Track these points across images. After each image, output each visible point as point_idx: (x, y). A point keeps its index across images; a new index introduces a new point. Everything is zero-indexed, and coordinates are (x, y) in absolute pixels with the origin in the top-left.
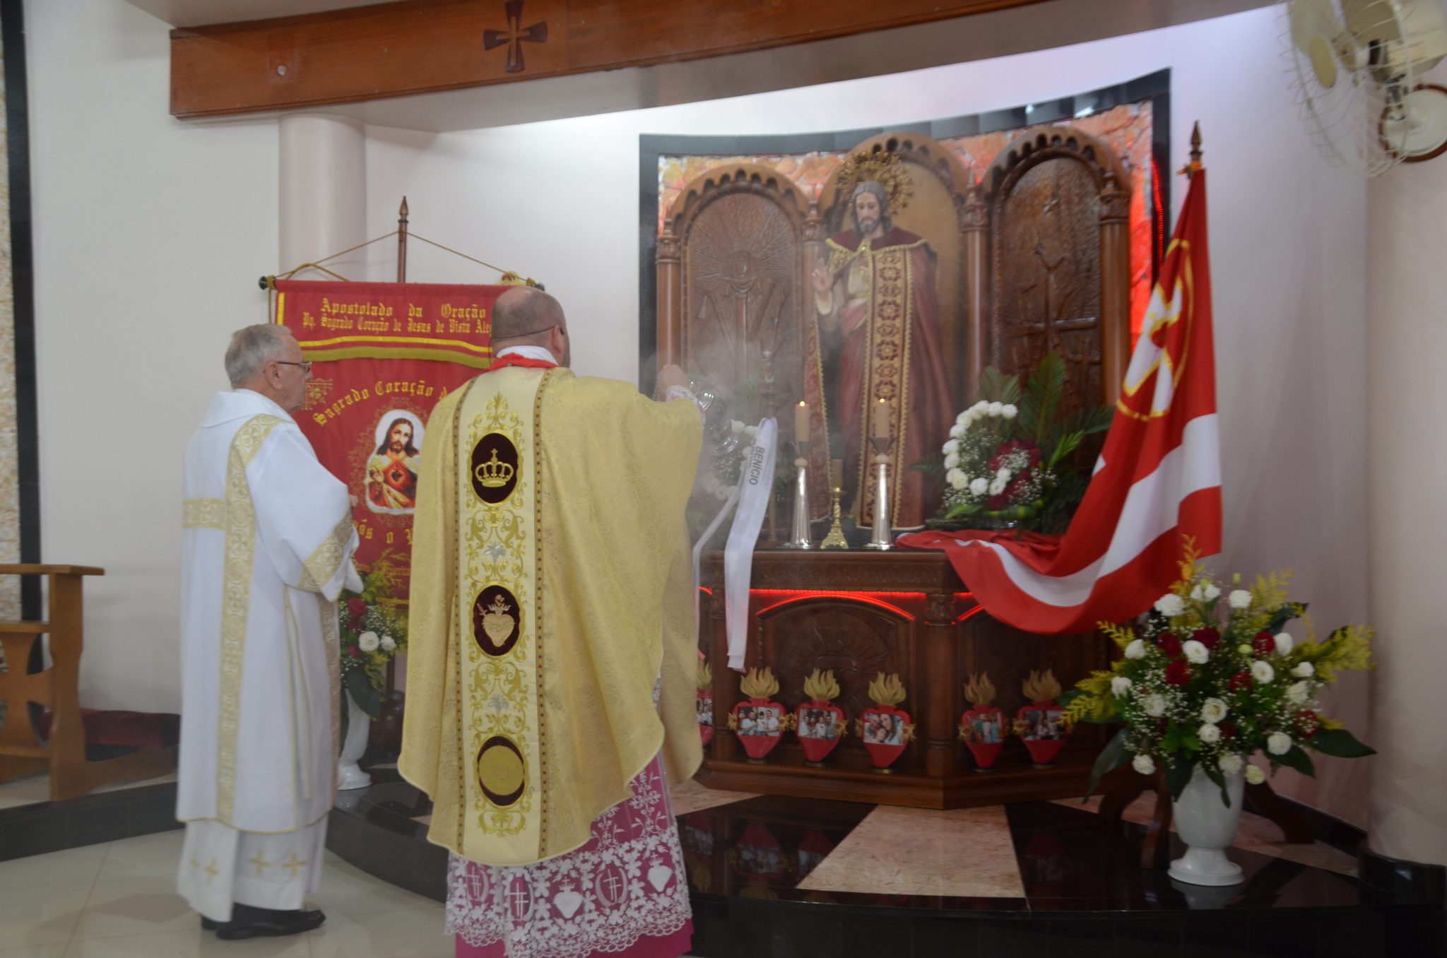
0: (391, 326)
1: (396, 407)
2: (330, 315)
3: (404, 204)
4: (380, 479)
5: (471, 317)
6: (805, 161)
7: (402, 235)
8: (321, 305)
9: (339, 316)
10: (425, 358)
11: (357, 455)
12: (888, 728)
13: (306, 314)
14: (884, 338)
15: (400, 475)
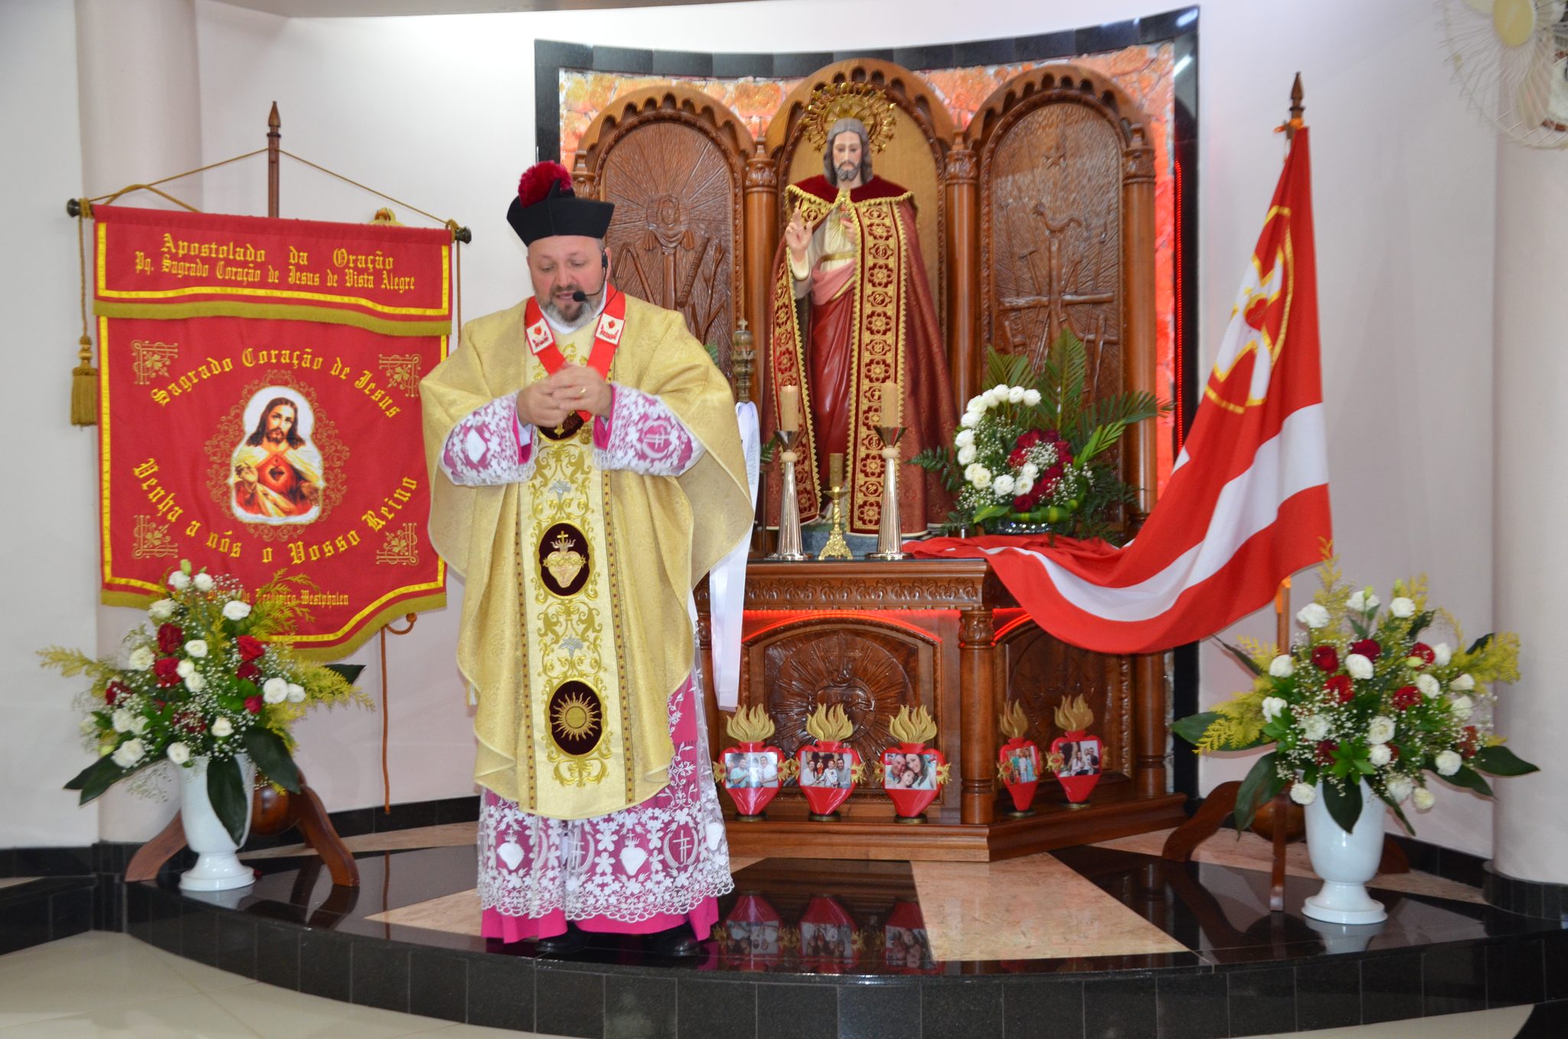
0: (265, 275)
1: (273, 383)
2: (174, 257)
3: (274, 111)
4: (252, 477)
5: (374, 268)
6: (737, 88)
7: (274, 153)
8: (162, 243)
9: (186, 258)
10: (314, 319)
11: (218, 446)
12: (917, 770)
13: (140, 254)
14: (874, 309)
15: (281, 473)
